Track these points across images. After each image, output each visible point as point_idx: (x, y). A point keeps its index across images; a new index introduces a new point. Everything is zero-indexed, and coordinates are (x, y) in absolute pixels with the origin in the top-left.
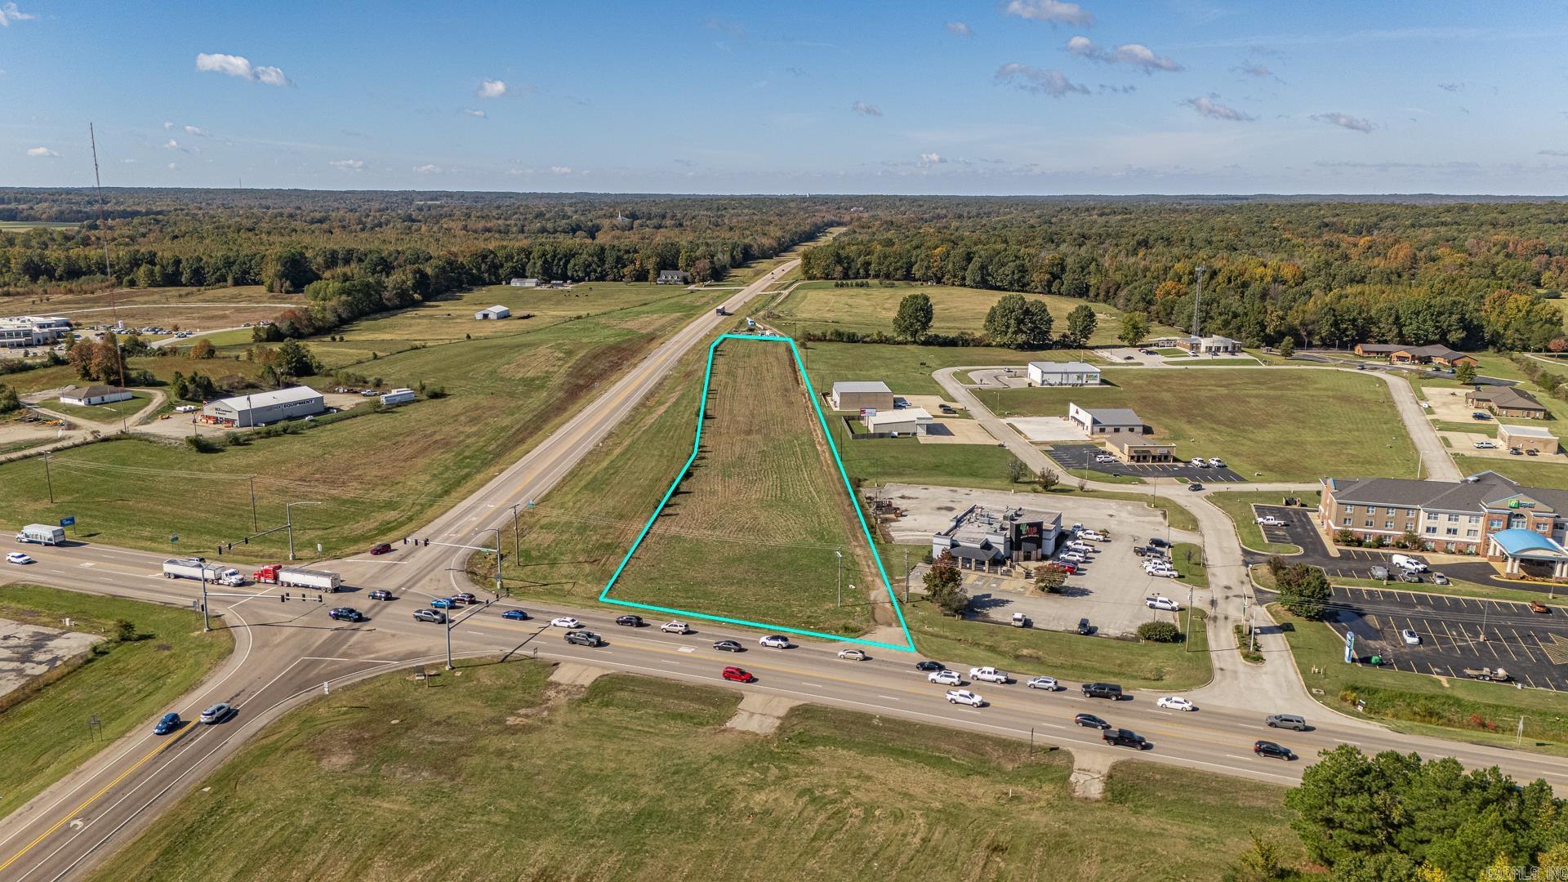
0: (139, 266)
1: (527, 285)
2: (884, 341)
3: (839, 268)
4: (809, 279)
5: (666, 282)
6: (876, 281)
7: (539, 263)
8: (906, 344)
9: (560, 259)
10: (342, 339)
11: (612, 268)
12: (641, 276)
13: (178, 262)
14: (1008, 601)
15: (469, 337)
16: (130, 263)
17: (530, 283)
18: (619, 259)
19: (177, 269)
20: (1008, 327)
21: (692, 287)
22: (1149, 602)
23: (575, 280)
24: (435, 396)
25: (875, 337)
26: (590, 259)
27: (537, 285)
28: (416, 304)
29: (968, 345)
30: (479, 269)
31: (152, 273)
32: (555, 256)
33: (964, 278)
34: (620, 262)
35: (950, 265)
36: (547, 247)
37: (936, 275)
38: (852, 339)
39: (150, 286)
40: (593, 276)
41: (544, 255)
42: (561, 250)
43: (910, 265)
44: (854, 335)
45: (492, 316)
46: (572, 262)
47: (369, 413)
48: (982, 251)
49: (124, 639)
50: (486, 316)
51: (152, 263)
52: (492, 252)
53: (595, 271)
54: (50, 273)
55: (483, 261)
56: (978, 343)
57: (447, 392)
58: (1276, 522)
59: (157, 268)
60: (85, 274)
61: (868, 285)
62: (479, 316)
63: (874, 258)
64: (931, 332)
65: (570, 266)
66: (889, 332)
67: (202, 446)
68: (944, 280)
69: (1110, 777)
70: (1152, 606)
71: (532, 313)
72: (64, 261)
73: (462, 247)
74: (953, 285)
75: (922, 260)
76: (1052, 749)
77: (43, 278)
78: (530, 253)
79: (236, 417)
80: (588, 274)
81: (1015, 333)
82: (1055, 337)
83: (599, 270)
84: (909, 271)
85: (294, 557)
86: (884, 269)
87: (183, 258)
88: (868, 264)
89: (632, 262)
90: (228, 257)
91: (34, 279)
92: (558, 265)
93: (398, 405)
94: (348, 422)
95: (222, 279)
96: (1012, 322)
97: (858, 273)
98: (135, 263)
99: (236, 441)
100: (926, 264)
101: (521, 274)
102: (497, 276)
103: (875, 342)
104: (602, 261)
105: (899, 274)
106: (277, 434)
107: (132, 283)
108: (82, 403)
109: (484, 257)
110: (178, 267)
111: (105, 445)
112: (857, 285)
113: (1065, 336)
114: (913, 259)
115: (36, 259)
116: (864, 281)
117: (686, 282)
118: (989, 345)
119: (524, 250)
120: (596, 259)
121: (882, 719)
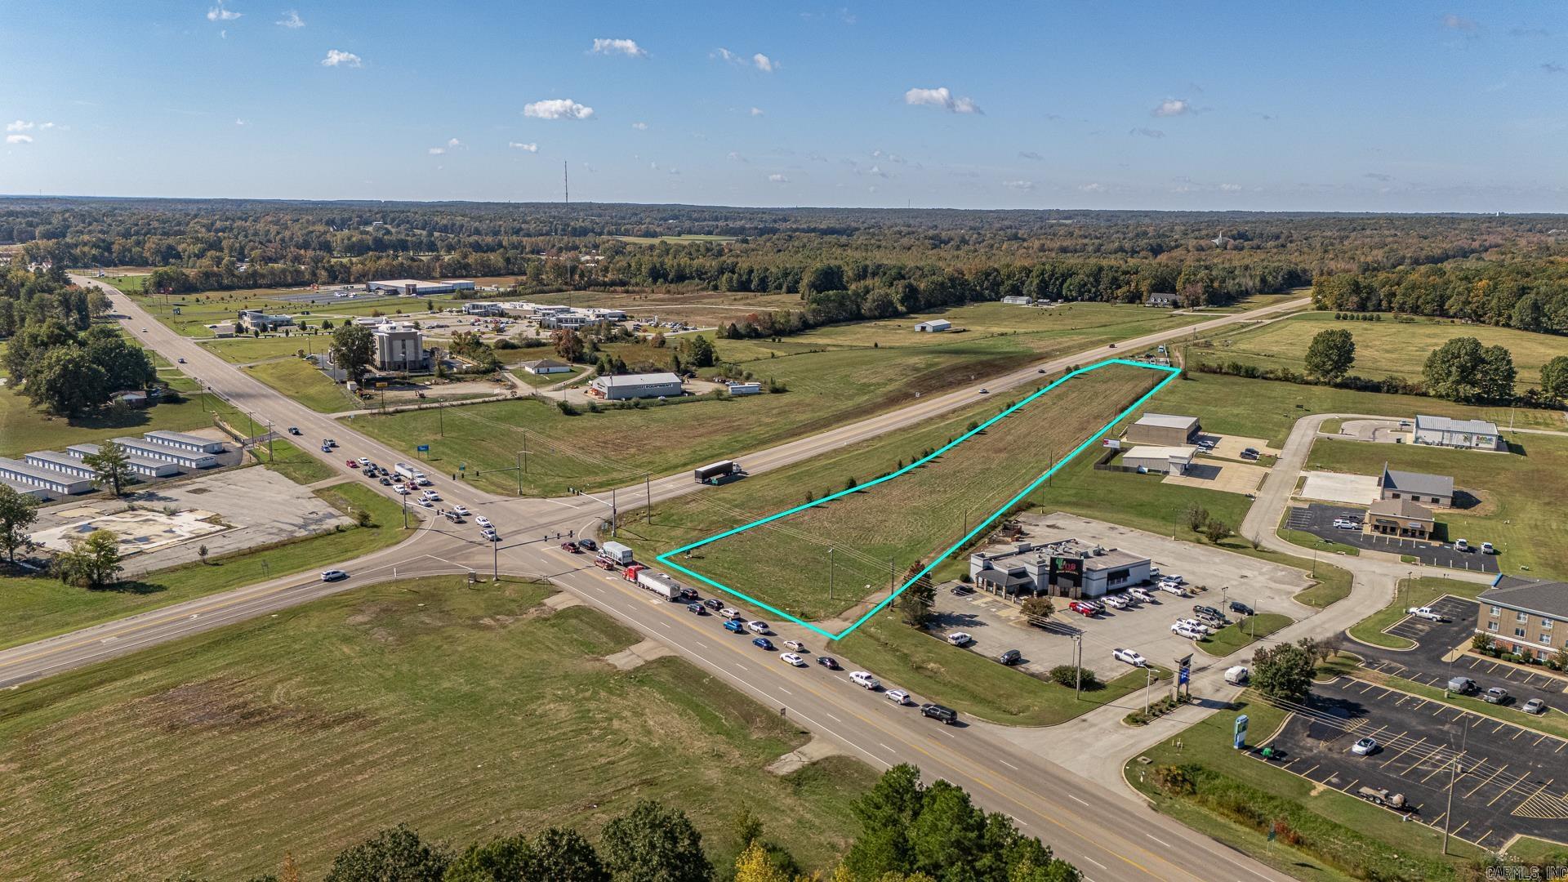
0: (723, 273)
1: (1018, 302)
2: (1288, 378)
3: (1355, 299)
4: (1319, 308)
5: (1154, 305)
6: (1391, 315)
7: (1036, 282)
8: (1316, 384)
9: (1057, 279)
10: (780, 340)
11: (1106, 289)
12: (1134, 298)
13: (751, 271)
14: (985, 624)
15: (876, 345)
16: (718, 271)
17: (1022, 301)
18: (1115, 279)
19: (749, 278)
20: (1449, 374)
21: (1179, 311)
22: (1115, 652)
23: (1067, 299)
24: (776, 391)
25: (1280, 374)
26: (1086, 279)
27: (1028, 303)
28: (897, 315)
29: (1396, 392)
30: (981, 286)
31: (731, 279)
32: (1053, 275)
33: (1510, 317)
34: (1115, 283)
35: (1495, 301)
36: (1047, 267)
37: (1475, 312)
38: (1251, 374)
39: (729, 290)
40: (1086, 296)
41: (1042, 274)
42: (1060, 269)
43: (1443, 300)
44: (1254, 369)
45: (929, 329)
46: (1068, 281)
47: (712, 399)
48: (1542, 285)
49: (362, 525)
50: (923, 329)
51: (733, 272)
52: (996, 270)
53: (1090, 291)
54: (665, 276)
55: (986, 278)
56: (1409, 390)
57: (787, 388)
58: (1431, 616)
59: (735, 276)
60: (688, 278)
61: (1379, 319)
62: (918, 328)
63: (1399, 290)
64: (1350, 373)
65: (1065, 285)
66: (1301, 370)
67: (568, 410)
68: (1486, 318)
69: (814, 764)
70: (1117, 657)
71: (967, 329)
72: (676, 267)
73: (968, 264)
74: (1497, 324)
75: (1459, 294)
76: (803, 733)
77: (661, 280)
78: (1030, 271)
79: (605, 390)
80: (1081, 294)
81: (1458, 383)
82: (1519, 391)
83: (1093, 290)
84: (1441, 306)
85: (521, 492)
86: (1410, 301)
87: (756, 267)
88: (1394, 295)
89: (1128, 283)
90: (787, 269)
91: (655, 281)
92: (1054, 283)
93: (740, 396)
94: (690, 404)
95: (779, 287)
96: (1454, 369)
97: (1380, 304)
98: (721, 271)
99: (594, 409)
100: (1463, 298)
101: (1016, 291)
102: (997, 293)
103: (1278, 379)
104: (1097, 281)
105: (1428, 309)
106: (630, 408)
107: (716, 288)
108: (533, 372)
109: (988, 275)
110: (750, 276)
111: (520, 402)
112: (1365, 319)
113: (1532, 392)
114: (1448, 292)
115: (658, 265)
116: (1375, 314)
117: (1176, 305)
118: (1425, 395)
119: (1025, 268)
120: (1091, 279)
121: (714, 680)
